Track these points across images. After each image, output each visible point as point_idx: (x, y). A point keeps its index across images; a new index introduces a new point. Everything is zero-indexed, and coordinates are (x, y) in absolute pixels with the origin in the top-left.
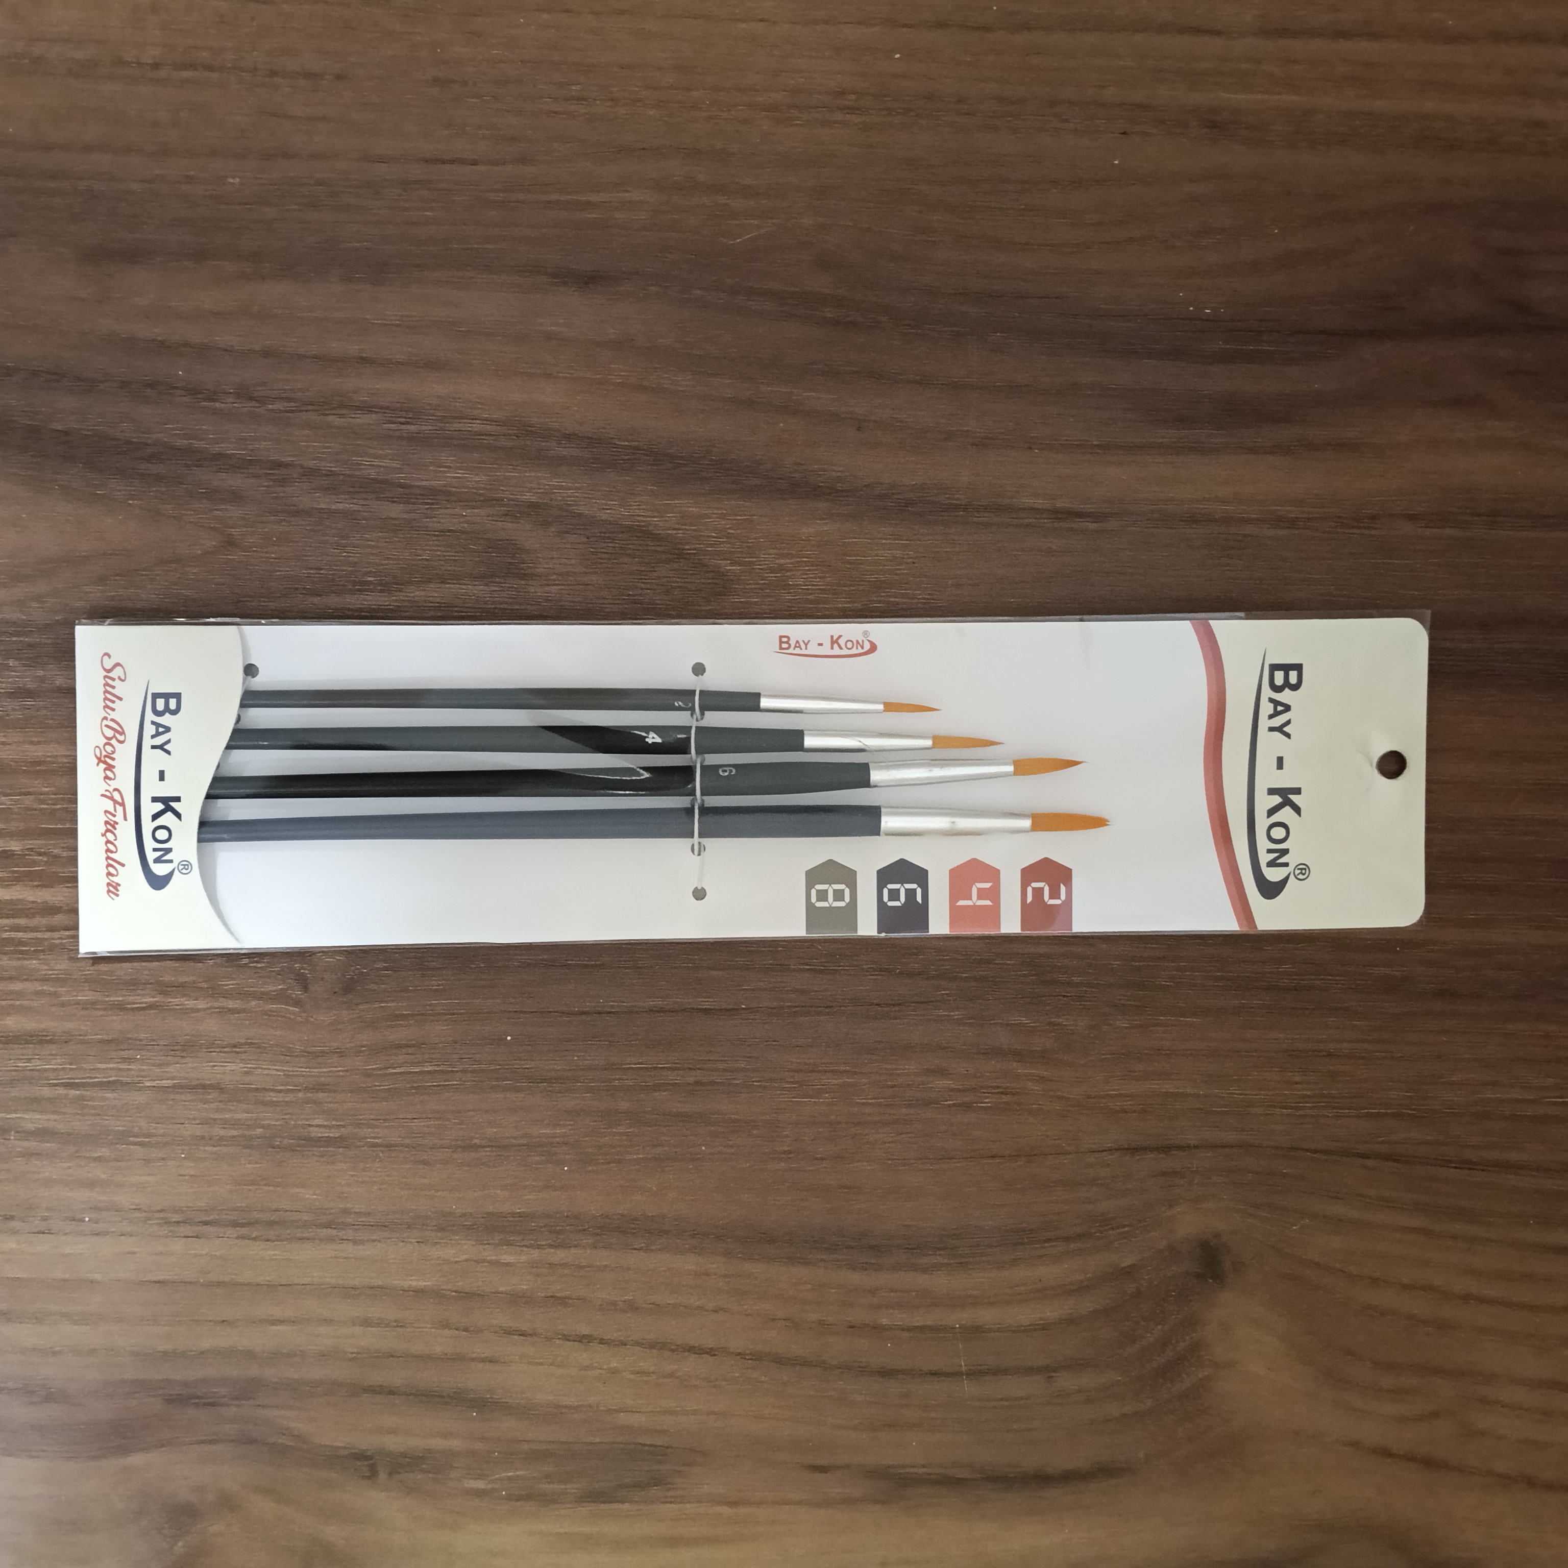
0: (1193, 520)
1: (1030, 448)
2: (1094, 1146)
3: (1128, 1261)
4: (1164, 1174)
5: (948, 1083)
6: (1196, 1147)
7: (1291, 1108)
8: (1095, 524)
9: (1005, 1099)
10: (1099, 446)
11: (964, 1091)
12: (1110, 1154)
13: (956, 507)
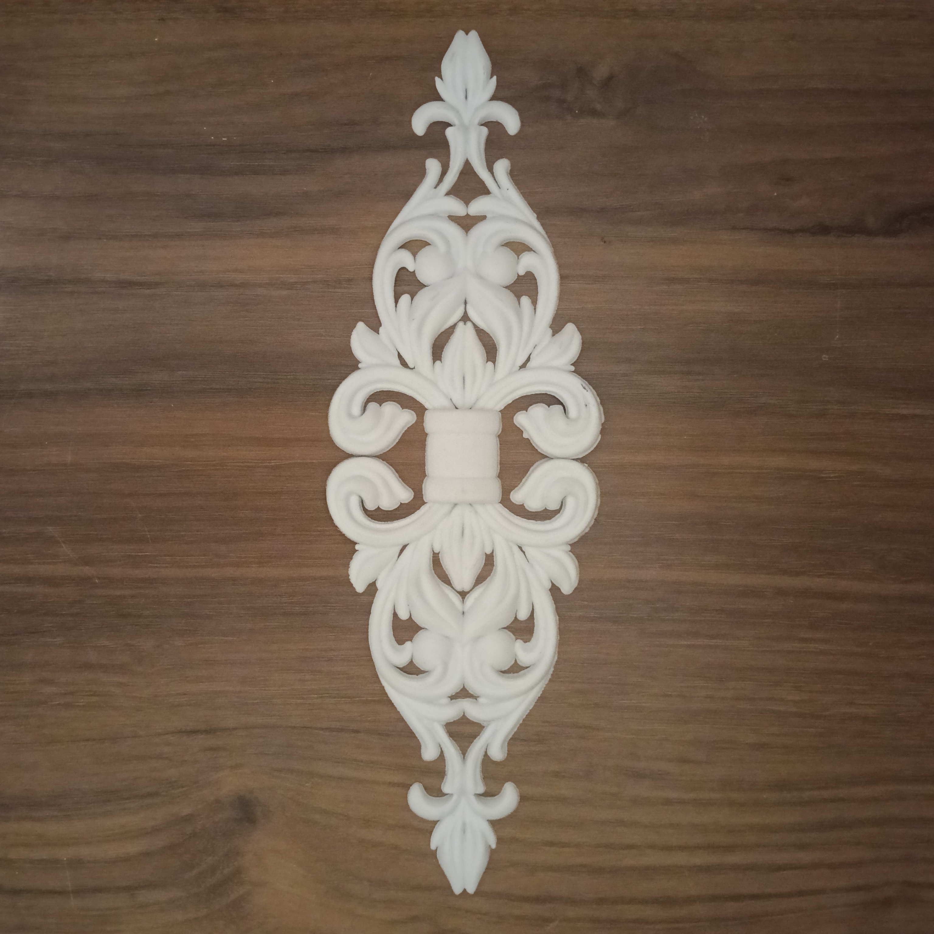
0: (220, 285)
1: (100, 239)
2: (160, 731)
3: (186, 811)
4: (211, 749)
5: (53, 689)
6: (235, 729)
7: (303, 698)
8: (149, 290)
9: (94, 699)
10: (149, 236)
11: (65, 694)
12: (173, 736)
13: (49, 282)
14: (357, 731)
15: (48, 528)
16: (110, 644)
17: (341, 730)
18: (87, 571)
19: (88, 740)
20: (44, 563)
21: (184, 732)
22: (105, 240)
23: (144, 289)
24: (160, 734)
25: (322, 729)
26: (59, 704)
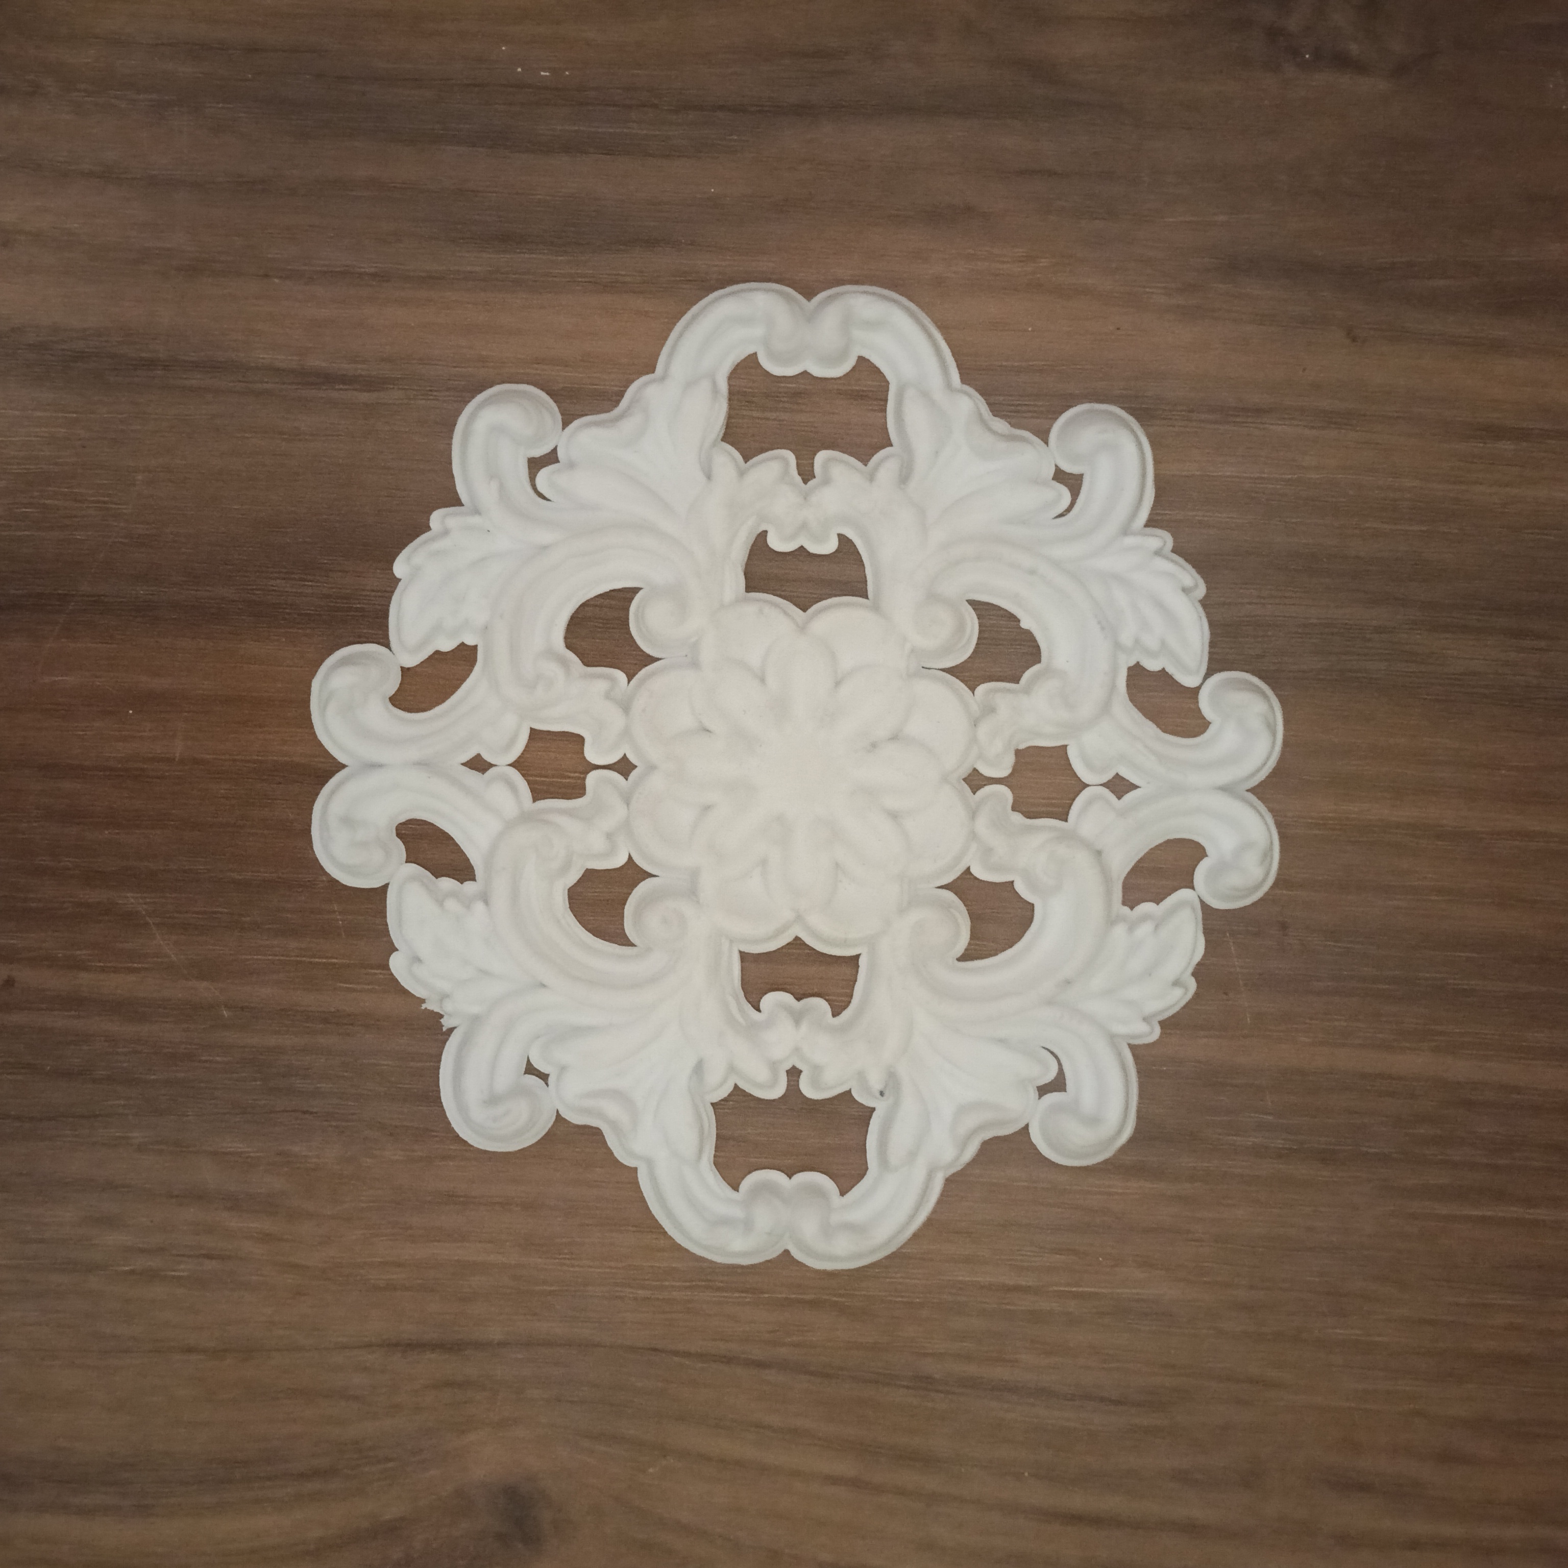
14: (760, 1365)
15: (129, 895)
16: (249, 1150)
17: (728, 1360)
18: (205, 990)
19: (190, 1350)
20: (116, 970)
21: (397, 1345)
22: (276, 281)
23: (356, 390)
24: (345, 1347)
25: (687, 1355)
26: (132, 1272)
